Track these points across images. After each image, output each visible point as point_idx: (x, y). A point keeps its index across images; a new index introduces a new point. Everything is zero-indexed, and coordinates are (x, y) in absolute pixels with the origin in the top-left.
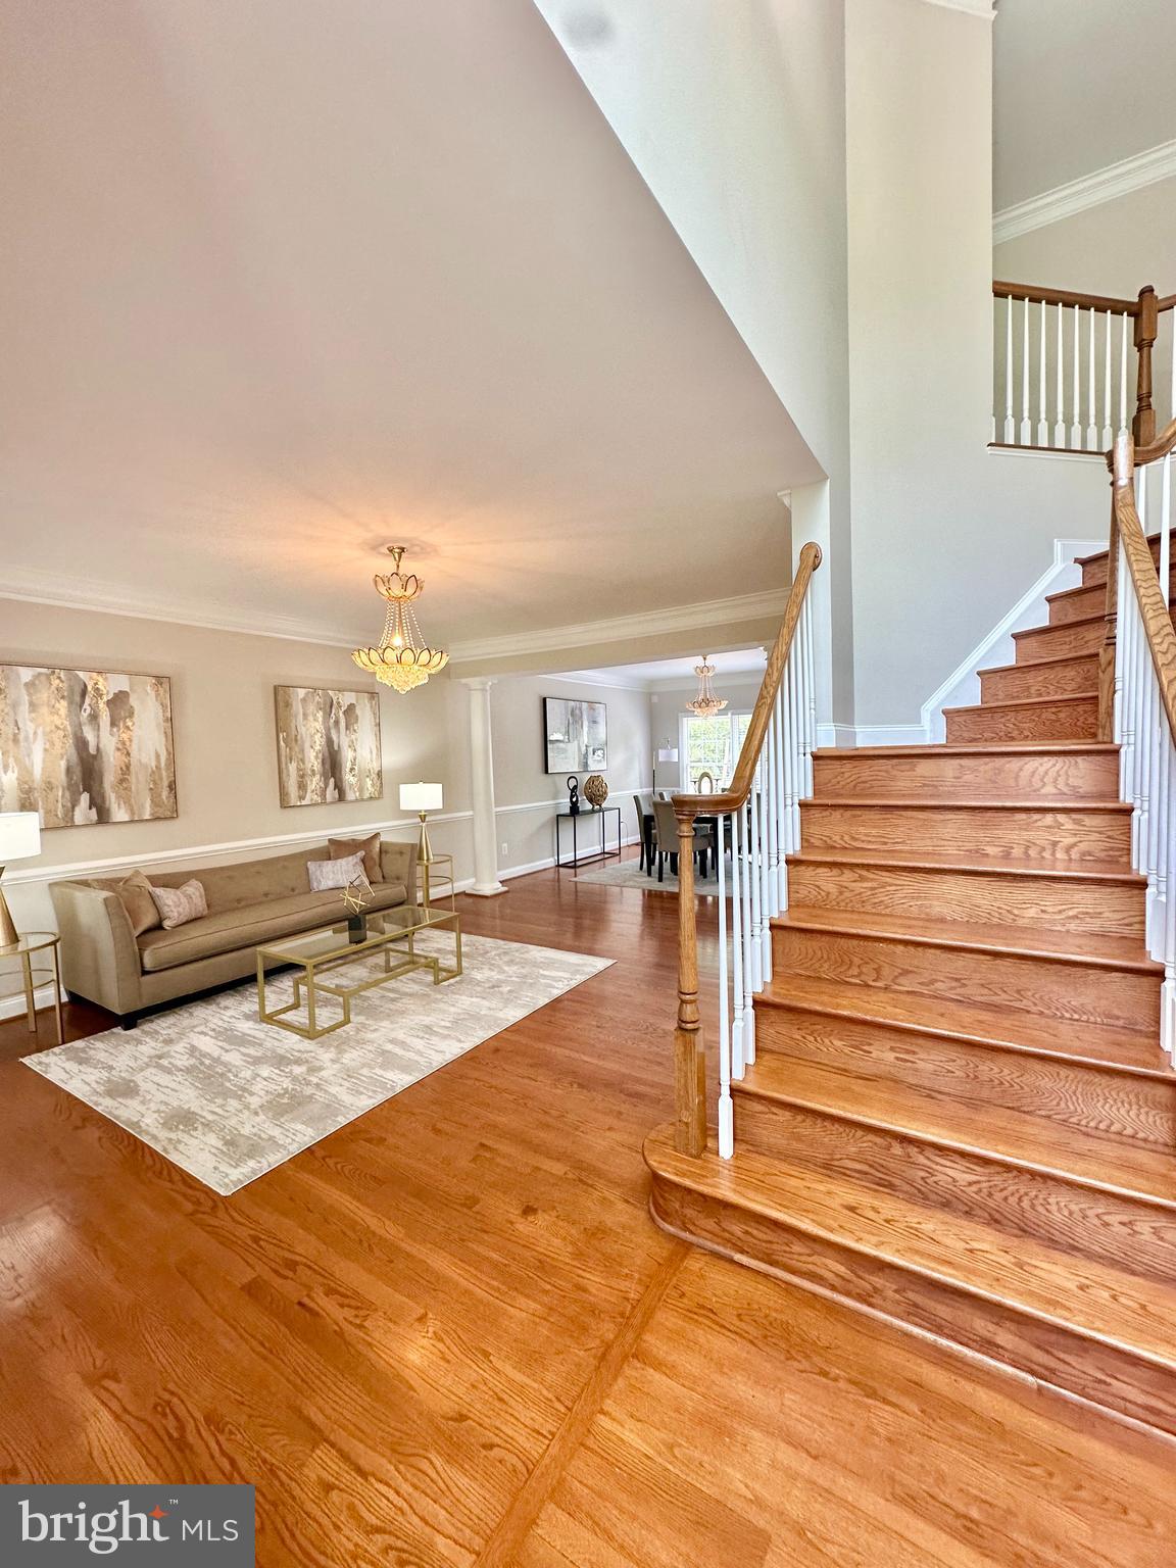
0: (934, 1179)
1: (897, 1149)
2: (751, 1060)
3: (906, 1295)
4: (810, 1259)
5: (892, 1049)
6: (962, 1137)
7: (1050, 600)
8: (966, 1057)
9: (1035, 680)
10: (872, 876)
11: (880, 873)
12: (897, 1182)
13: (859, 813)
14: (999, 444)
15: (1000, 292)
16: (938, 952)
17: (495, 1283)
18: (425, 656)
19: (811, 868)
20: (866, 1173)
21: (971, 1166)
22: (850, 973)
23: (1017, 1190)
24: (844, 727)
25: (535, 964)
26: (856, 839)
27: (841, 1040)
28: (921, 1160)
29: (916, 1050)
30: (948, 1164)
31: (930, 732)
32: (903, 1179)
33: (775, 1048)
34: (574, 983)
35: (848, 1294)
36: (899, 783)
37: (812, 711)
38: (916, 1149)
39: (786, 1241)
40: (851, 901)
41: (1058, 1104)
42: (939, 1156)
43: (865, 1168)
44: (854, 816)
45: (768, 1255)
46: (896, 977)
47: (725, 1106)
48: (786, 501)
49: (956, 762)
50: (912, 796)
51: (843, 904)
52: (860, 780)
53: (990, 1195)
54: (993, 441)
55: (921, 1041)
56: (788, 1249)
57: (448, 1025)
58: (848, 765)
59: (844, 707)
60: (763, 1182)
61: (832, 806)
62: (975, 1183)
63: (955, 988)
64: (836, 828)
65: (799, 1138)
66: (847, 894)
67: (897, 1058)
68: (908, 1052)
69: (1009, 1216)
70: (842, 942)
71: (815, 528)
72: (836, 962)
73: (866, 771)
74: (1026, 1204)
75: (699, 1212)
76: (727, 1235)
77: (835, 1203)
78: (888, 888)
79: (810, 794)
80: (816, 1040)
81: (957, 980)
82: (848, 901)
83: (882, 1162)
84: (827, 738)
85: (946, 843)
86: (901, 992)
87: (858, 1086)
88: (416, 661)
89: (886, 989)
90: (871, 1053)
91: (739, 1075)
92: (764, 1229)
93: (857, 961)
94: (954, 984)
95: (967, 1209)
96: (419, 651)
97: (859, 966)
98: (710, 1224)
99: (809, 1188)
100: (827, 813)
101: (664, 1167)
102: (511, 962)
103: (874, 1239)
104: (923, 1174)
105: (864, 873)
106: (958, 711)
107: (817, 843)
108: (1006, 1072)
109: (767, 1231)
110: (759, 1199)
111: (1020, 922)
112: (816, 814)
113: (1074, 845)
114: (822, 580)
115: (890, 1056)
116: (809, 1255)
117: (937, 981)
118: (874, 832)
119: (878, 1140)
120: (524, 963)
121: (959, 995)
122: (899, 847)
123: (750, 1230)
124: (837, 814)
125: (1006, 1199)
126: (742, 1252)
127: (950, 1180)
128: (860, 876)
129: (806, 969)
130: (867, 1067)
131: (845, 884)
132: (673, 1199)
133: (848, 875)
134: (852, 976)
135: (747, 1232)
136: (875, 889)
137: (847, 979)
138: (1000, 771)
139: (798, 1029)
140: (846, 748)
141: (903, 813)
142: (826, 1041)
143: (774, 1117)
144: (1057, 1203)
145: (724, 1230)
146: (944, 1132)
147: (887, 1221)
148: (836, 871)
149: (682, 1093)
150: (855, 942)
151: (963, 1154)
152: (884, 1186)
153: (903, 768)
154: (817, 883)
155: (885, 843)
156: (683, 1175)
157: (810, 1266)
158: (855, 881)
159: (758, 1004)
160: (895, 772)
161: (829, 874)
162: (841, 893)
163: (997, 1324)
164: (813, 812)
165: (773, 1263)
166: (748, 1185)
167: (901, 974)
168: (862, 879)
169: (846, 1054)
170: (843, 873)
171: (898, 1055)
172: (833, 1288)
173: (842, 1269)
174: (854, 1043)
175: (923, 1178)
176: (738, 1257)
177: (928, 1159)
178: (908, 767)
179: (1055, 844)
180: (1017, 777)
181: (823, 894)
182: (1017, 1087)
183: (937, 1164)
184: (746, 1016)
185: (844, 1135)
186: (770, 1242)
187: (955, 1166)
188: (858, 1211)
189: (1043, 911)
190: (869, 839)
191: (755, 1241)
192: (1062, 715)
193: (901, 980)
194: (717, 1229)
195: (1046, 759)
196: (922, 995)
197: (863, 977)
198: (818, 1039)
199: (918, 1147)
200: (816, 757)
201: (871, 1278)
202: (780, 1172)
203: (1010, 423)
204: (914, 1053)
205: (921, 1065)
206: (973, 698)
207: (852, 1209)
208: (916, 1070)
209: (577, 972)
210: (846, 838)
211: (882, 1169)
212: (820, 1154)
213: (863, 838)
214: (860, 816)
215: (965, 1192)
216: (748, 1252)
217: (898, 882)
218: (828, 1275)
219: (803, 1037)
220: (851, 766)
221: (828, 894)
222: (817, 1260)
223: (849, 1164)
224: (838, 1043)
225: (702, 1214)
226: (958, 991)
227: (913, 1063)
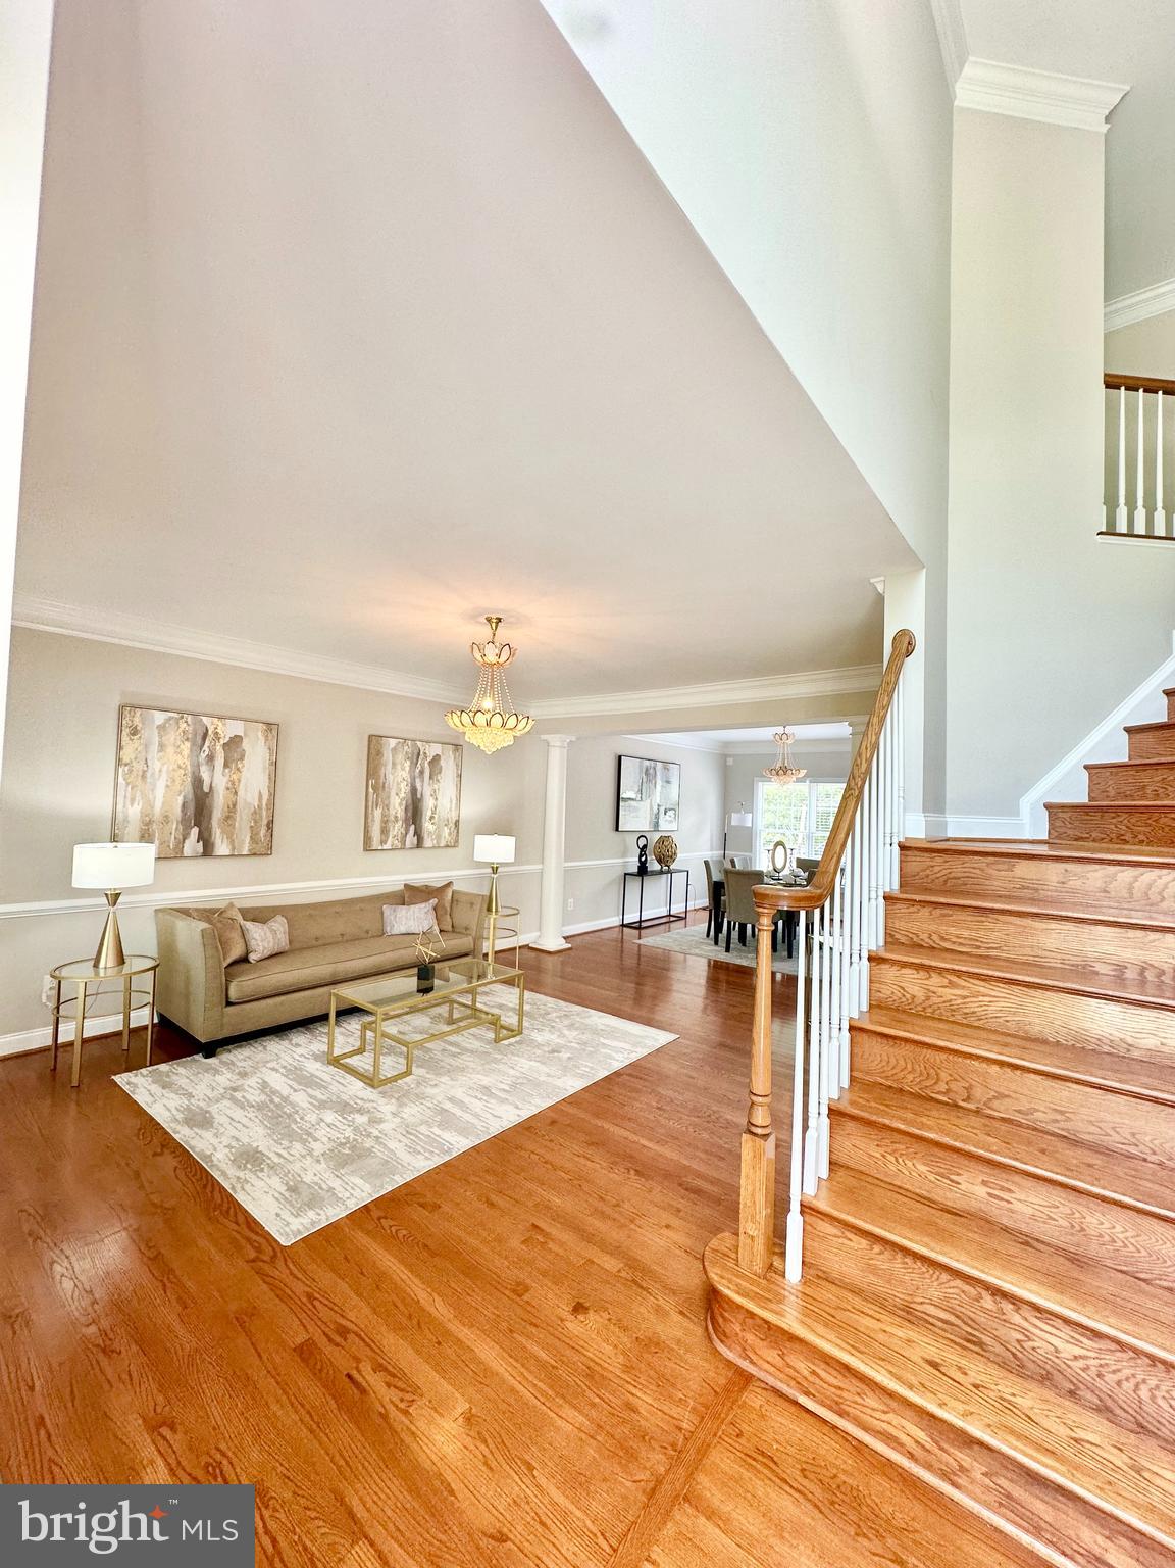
0: (1031, 1344)
1: (988, 1301)
2: (825, 1174)
3: (997, 1481)
4: (885, 1417)
5: (984, 1183)
6: (1067, 1301)
7: (1168, 694)
8: (1071, 1205)
9: (1150, 780)
10: (962, 983)
11: (971, 980)
12: (988, 1340)
13: (950, 912)
14: (1110, 531)
15: (1112, 383)
16: (1039, 1078)
17: (543, 1387)
18: (512, 721)
19: (895, 968)
20: (952, 1324)
21: (1077, 1337)
22: (937, 1088)
23: (1134, 1375)
24: (933, 817)
25: (595, 1032)
26: (943, 939)
27: (926, 1164)
28: (1017, 1319)
29: (1012, 1188)
30: (1049, 1329)
31: (1031, 825)
32: (996, 1338)
33: (850, 1163)
34: (634, 1057)
35: (929, 1467)
36: (995, 883)
37: (901, 799)
38: (1011, 1306)
39: (859, 1391)
40: (939, 1008)
42: (1038, 1318)
43: (952, 1319)
44: (944, 915)
45: (836, 1402)
46: (990, 1100)
47: (795, 1222)
48: (880, 589)
49: (1061, 866)
50: (1009, 898)
51: (930, 1010)
52: (951, 876)
53: (1100, 1375)
54: (1104, 529)
55: (1017, 1178)
56: (859, 1400)
57: (507, 1088)
58: (939, 859)
59: (934, 800)
60: (833, 1317)
61: (920, 902)
62: (1082, 1357)
63: (1057, 1121)
64: (922, 924)
65: (874, 1270)
66: (935, 1000)
67: (990, 1195)
68: (1002, 1189)
69: (1123, 1405)
70: (929, 1053)
71: (906, 613)
72: (921, 1074)
73: (958, 867)
74: (1144, 1393)
75: (762, 1340)
76: (791, 1372)
77: (915, 1354)
78: (981, 999)
79: (896, 886)
80: (897, 1161)
81: (1062, 1113)
82: (936, 1007)
83: (972, 1315)
84: (916, 828)
85: (1047, 954)
86: (993, 1118)
87: (944, 1220)
88: (504, 724)
89: (977, 1112)
90: (959, 1184)
91: (810, 1189)
92: (835, 1373)
93: (944, 1075)
94: (1059, 1117)
95: (1071, 1387)
96: (507, 716)
97: (947, 1084)
98: (773, 1355)
99: (885, 1331)
100: (912, 909)
101: (725, 1282)
102: (571, 1027)
103: (961, 1407)
104: (1019, 1336)
105: (954, 979)
106: (1063, 807)
107: (903, 940)
108: (1119, 1229)
109: (840, 1377)
110: (829, 1337)
111: (1135, 1053)
112: (901, 908)
114: (913, 672)
115: (982, 1191)
116: (885, 1412)
117: (1038, 1110)
118: (966, 934)
119: (967, 1288)
120: (584, 1029)
121: (1063, 1129)
122: (993, 953)
123: (818, 1370)
124: (925, 911)
125: (1119, 1383)
126: (807, 1394)
127: (1052, 1349)
128: (950, 982)
129: (887, 1078)
130: (951, 1198)
131: (932, 989)
132: (735, 1321)
133: (936, 979)
134: (940, 1093)
135: (814, 1373)
136: (965, 997)
137: (934, 1096)
138: (1109, 880)
139: (878, 1146)
140: (936, 838)
141: (1000, 917)
142: (909, 1164)
143: (848, 1243)
145: (789, 1366)
146: (1043, 1291)
147: (976, 1387)
148: (922, 974)
149: (748, 1204)
150: (944, 1056)
151: (1067, 1321)
152: (974, 1343)
153: (1000, 866)
154: (901, 984)
155: (979, 947)
156: (745, 1295)
157: (885, 1426)
158: (944, 987)
159: (833, 1112)
160: (991, 871)
161: (915, 976)
162: (928, 998)
164: (898, 906)
165: (841, 1414)
166: (818, 1318)
167: (995, 1098)
168: (952, 985)
169: (930, 1181)
170: (930, 977)
171: (992, 1191)
172: (911, 1456)
173: (922, 1436)
174: (937, 1169)
175: (1018, 1341)
176: (803, 1400)
177: (1025, 1319)
178: (1005, 867)
181: (908, 996)
182: (1131, 1248)
183: (1036, 1327)
184: (820, 1124)
185: (927, 1275)
186: (840, 1389)
187: (1058, 1335)
188: (943, 1369)
190: (960, 941)
191: (823, 1385)
193: (996, 1104)
194: (778, 1361)
195: (1164, 871)
196: (1019, 1125)
197: (951, 1095)
198: (900, 1160)
199: (1014, 1304)
200: (902, 848)
201: (956, 1452)
202: (854, 1308)
203: (1122, 511)
204: (1010, 1191)
205: (1017, 1206)
206: (1079, 794)
207: (935, 1365)
208: (1012, 1211)
209: (635, 1045)
210: (935, 937)
211: (970, 1322)
212: (900, 1295)
213: (954, 940)
214: (951, 915)
215: (1069, 1366)
216: (814, 1396)
217: (994, 993)
218: (904, 1438)
219: (884, 1156)
220: (941, 860)
221: (914, 997)
222: (890, 1417)
223: (932, 1310)
224: (923, 1168)
225: (765, 1343)
226: (1062, 1125)
227: (1009, 1202)
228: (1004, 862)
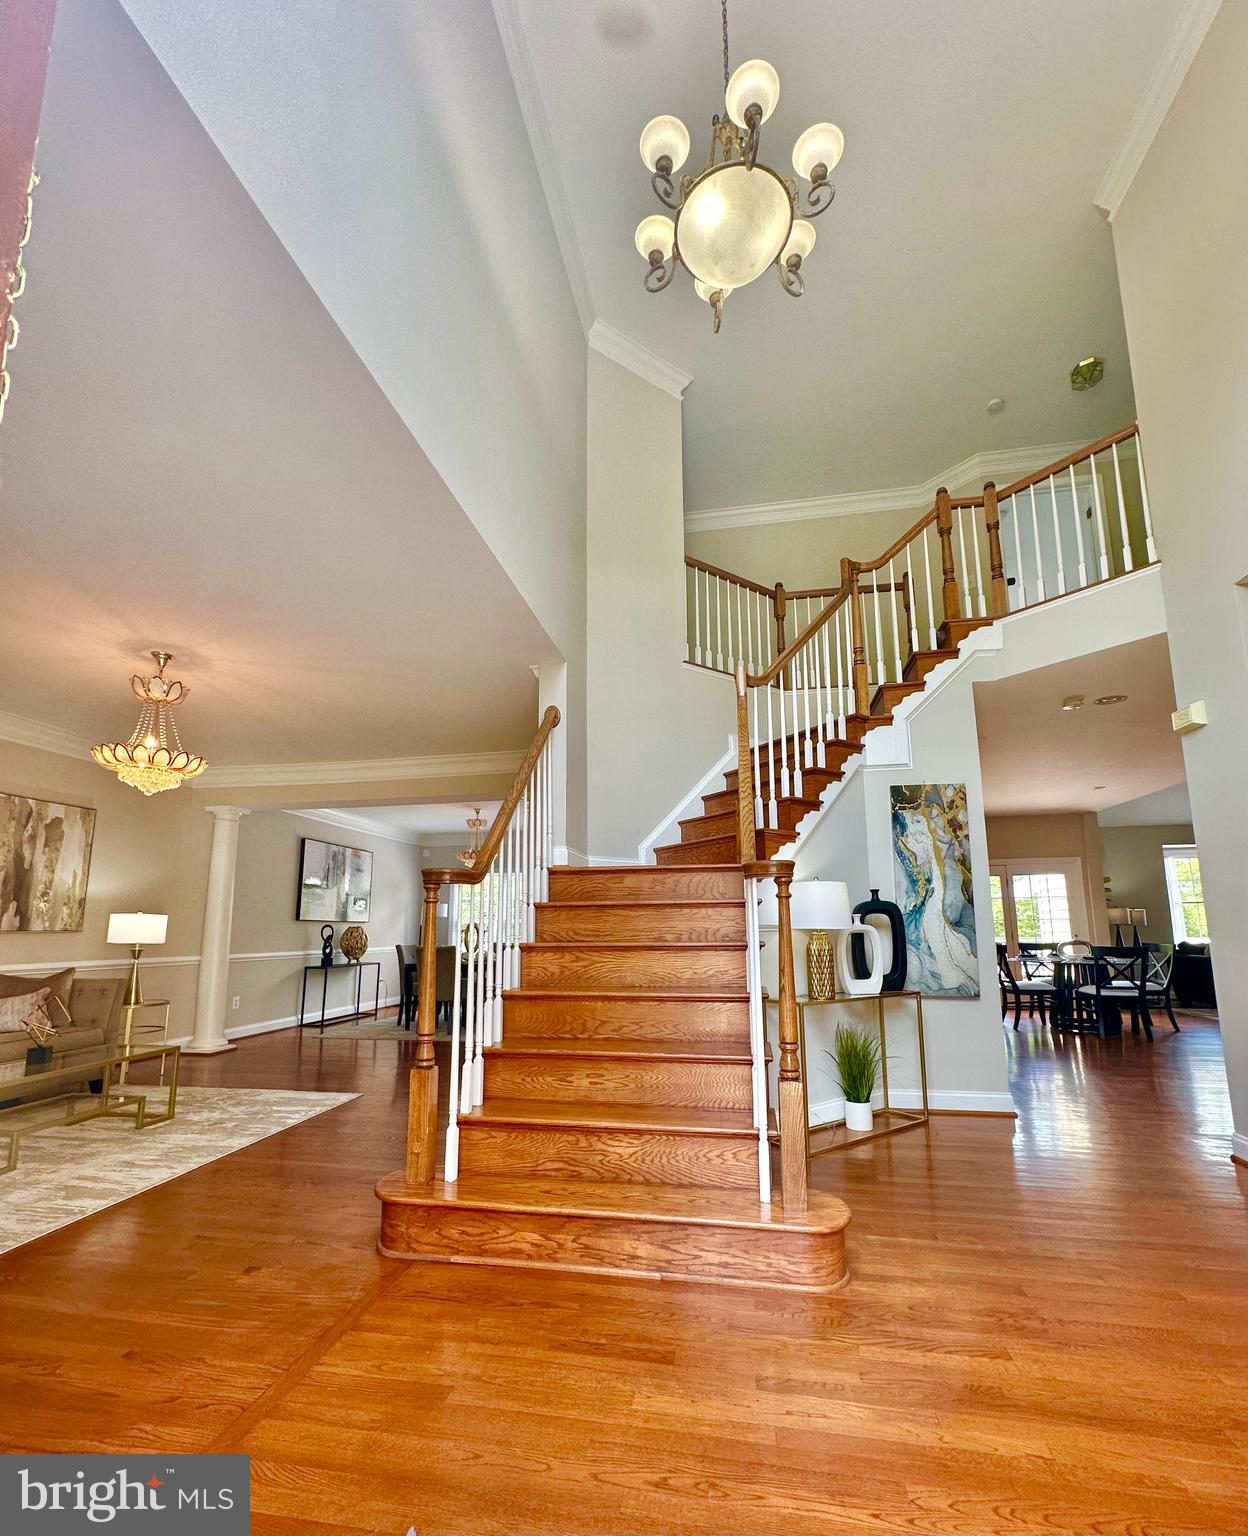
0: (606, 1160)
1: (583, 1141)
2: (478, 1103)
3: (580, 1241)
4: (513, 1238)
5: (588, 1076)
7: (726, 775)
8: (636, 1071)
9: (711, 826)
10: (585, 956)
11: (591, 953)
12: (583, 1170)
13: (580, 912)
14: (691, 662)
15: (691, 563)
16: (623, 1002)
18: (181, 760)
19: (540, 952)
21: (630, 1141)
22: (565, 1029)
23: (659, 1151)
24: (574, 850)
25: (267, 1103)
26: (576, 934)
27: (551, 1076)
28: (600, 1146)
29: (602, 1072)
30: (616, 1143)
31: (645, 858)
32: (588, 1166)
33: (501, 1094)
35: (540, 1258)
36: (614, 893)
37: (550, 835)
38: (596, 1138)
39: (494, 1228)
41: (691, 1095)
42: (610, 1139)
43: (561, 1165)
44: (576, 915)
45: (479, 1247)
46: (597, 1029)
47: (452, 1134)
48: (536, 673)
49: (650, 877)
52: (585, 890)
53: (643, 1161)
54: (687, 659)
56: (495, 1235)
57: (159, 1158)
58: (576, 879)
59: (576, 836)
60: (482, 1190)
61: (561, 907)
62: (633, 1154)
63: (634, 1031)
64: (563, 925)
65: (511, 1154)
66: (567, 973)
67: (591, 1083)
68: (599, 1075)
69: (655, 1174)
70: (559, 1004)
71: (555, 695)
72: (553, 1023)
73: (589, 884)
74: (664, 1161)
75: (423, 1227)
76: (446, 1242)
77: (535, 1191)
78: (597, 965)
79: (545, 898)
80: (532, 1080)
81: (637, 1024)
82: (567, 978)
83: (573, 1156)
84: (561, 857)
85: (637, 933)
86: (599, 1040)
88: (171, 762)
90: (573, 1082)
91: (465, 1110)
92: (476, 1223)
93: (569, 1019)
94: (635, 1027)
95: (629, 1177)
96: (176, 753)
97: (571, 1024)
98: (432, 1236)
99: (516, 1187)
100: (556, 914)
101: (397, 1194)
102: (239, 1104)
103: (559, 1204)
104: (600, 1158)
105: (579, 954)
106: (663, 849)
107: (549, 938)
108: (660, 1077)
111: (683, 983)
112: (548, 914)
113: (718, 930)
114: (559, 734)
115: (585, 1082)
116: (511, 1235)
117: (623, 1027)
118: (591, 927)
120: (255, 1103)
121: (638, 1035)
123: (466, 1229)
124: (564, 913)
125: (652, 1161)
126: (457, 1251)
127: (618, 1156)
128: (577, 957)
129: (530, 1033)
130: (568, 1095)
131: (564, 964)
132: (400, 1223)
133: (568, 957)
134: (567, 1032)
135: (463, 1232)
136: (585, 967)
138: (677, 883)
139: (519, 1073)
140: (577, 865)
142: (540, 1079)
143: (494, 1140)
144: (682, 1153)
145: (444, 1237)
147: (572, 1194)
148: (559, 955)
149: (415, 1127)
150: (568, 1003)
152: (574, 1177)
153: (615, 881)
154: (544, 965)
155: (598, 936)
156: (414, 1197)
157: (512, 1245)
158: (573, 962)
159: (489, 1055)
160: (609, 883)
161: (553, 957)
162: (562, 972)
163: (638, 1240)
164: (546, 913)
165: (483, 1253)
166: (466, 1193)
167: (599, 1025)
168: (578, 959)
169: (556, 1088)
170: (564, 956)
171: (592, 1080)
172: (530, 1257)
173: (535, 1237)
174: (559, 1077)
175: (600, 1161)
176: (454, 1259)
177: (604, 1143)
178: (619, 880)
179: (707, 930)
180: (689, 887)
181: (549, 974)
182: (667, 1087)
183: (609, 1145)
184: (474, 1070)
186: (482, 1234)
187: (621, 1144)
188: (553, 1193)
189: (695, 973)
191: (471, 1239)
192: (722, 849)
193: (600, 1030)
194: (436, 1238)
195: (705, 874)
197: (573, 1034)
198: (535, 1079)
199: (597, 1136)
200: (551, 872)
201: (557, 1236)
202: (496, 1182)
203: (698, 650)
204: (603, 1076)
205: (609, 1085)
206: (676, 838)
208: (604, 1090)
209: (317, 1105)
210: (571, 933)
211: (572, 1162)
212: (528, 1164)
213: (583, 933)
214: (581, 915)
215: (627, 1163)
216: (463, 1251)
217: (603, 960)
218: (525, 1247)
219: (523, 1080)
220: (577, 879)
221: (553, 974)
222: (517, 1236)
223: (549, 1165)
224: (549, 1079)
225: (426, 1229)
226: (639, 1032)
227: (601, 1083)
228: (616, 878)
